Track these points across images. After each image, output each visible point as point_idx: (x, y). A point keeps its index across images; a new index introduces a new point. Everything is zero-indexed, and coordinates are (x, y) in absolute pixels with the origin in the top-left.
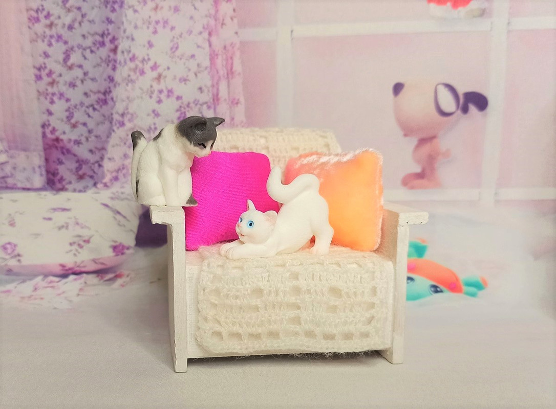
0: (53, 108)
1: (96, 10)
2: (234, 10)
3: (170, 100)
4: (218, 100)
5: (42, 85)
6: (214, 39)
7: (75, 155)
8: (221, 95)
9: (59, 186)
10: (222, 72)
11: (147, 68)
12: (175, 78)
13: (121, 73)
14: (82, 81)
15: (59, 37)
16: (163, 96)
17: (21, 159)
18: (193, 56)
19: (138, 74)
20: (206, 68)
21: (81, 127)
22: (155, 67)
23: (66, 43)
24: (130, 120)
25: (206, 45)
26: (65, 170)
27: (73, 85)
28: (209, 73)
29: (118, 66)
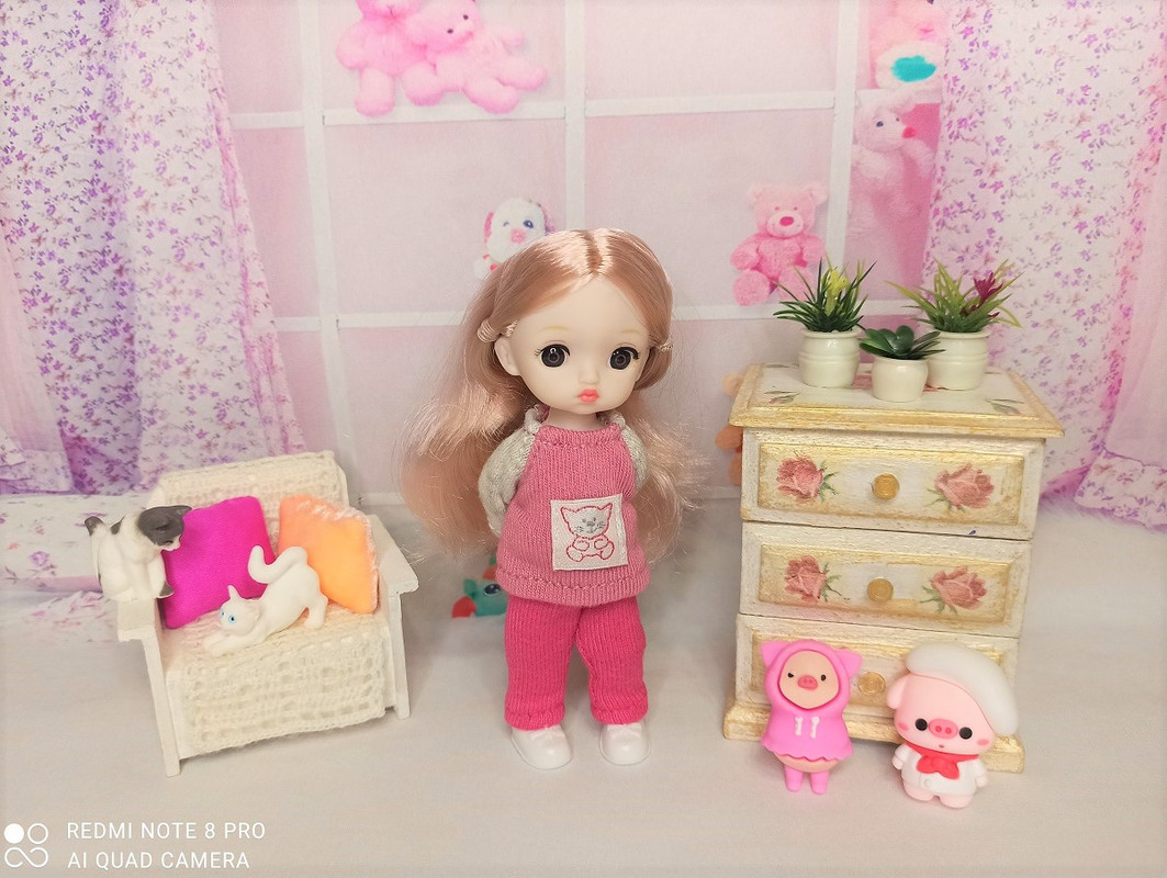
0: (67, 404)
1: (102, 292)
2: (267, 296)
3: (203, 396)
4: (261, 396)
5: (51, 378)
6: (246, 328)
7: (103, 455)
8: (262, 392)
9: (90, 489)
10: (262, 367)
11: (172, 359)
12: (206, 373)
13: (142, 367)
14: (97, 375)
15: (63, 324)
16: (195, 392)
17: (39, 458)
18: (224, 348)
19: (162, 367)
20: (242, 362)
21: (104, 426)
22: (180, 360)
23: (71, 330)
24: (161, 418)
25: (239, 336)
26: (94, 471)
27: (86, 379)
28: (246, 367)
29: (137, 358)
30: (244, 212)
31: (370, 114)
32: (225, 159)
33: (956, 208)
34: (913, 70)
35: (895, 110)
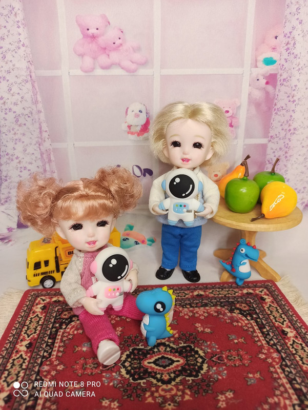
2: (49, 135)
3: (25, 171)
6: (41, 147)
8: (47, 169)
10: (47, 160)
11: (14, 158)
12: (26, 163)
13: (3, 160)
16: (22, 169)
18: (33, 154)
19: (11, 160)
22: (17, 158)
24: (9, 179)
25: (38, 149)
28: (41, 160)
30: (40, 106)
31: (86, 72)
32: (33, 86)
33: (281, 108)
34: (269, 62)
35: (263, 75)
